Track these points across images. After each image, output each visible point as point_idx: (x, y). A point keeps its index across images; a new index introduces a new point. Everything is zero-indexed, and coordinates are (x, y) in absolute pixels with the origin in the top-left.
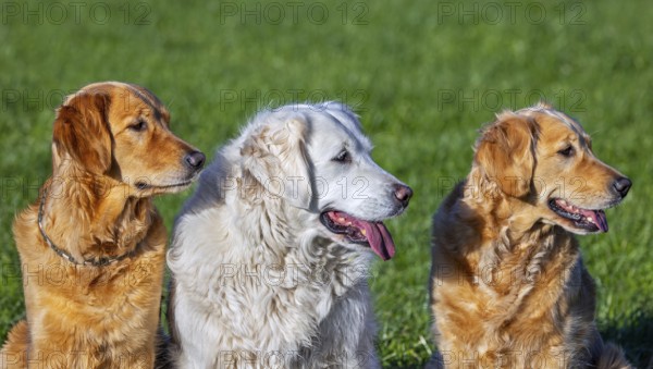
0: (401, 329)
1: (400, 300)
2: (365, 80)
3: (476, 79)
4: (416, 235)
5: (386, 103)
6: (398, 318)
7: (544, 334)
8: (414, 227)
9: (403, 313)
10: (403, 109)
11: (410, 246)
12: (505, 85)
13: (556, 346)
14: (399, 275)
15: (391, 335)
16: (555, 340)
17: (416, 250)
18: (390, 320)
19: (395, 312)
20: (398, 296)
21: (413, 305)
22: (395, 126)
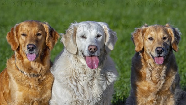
0: (123, 92)
1: (123, 83)
2: (111, 12)
3: (146, 10)
4: (128, 62)
5: (118, 19)
6: (122, 89)
7: (168, 95)
8: (127, 59)
9: (123, 87)
10: (123, 21)
11: (126, 65)
12: (156, 12)
13: (172, 98)
14: (122, 75)
15: (120, 94)
16: (172, 96)
17: (128, 66)
18: (119, 90)
19: (121, 87)
20: (122, 82)
21: (127, 84)
22: (121, 27)
